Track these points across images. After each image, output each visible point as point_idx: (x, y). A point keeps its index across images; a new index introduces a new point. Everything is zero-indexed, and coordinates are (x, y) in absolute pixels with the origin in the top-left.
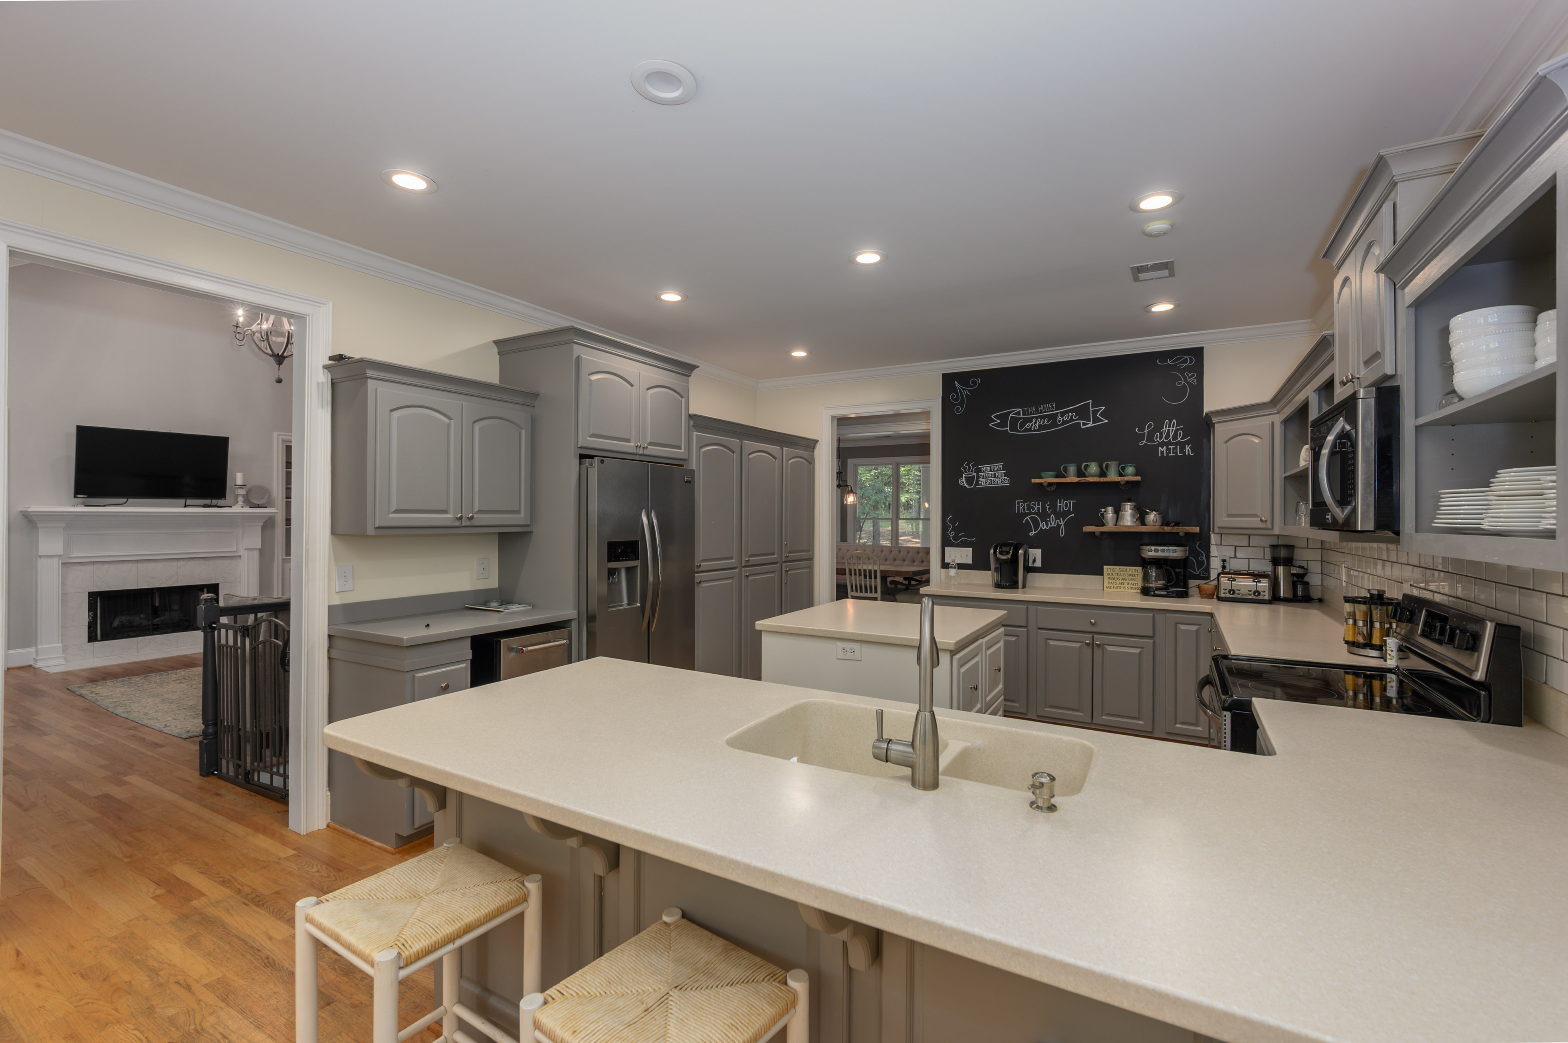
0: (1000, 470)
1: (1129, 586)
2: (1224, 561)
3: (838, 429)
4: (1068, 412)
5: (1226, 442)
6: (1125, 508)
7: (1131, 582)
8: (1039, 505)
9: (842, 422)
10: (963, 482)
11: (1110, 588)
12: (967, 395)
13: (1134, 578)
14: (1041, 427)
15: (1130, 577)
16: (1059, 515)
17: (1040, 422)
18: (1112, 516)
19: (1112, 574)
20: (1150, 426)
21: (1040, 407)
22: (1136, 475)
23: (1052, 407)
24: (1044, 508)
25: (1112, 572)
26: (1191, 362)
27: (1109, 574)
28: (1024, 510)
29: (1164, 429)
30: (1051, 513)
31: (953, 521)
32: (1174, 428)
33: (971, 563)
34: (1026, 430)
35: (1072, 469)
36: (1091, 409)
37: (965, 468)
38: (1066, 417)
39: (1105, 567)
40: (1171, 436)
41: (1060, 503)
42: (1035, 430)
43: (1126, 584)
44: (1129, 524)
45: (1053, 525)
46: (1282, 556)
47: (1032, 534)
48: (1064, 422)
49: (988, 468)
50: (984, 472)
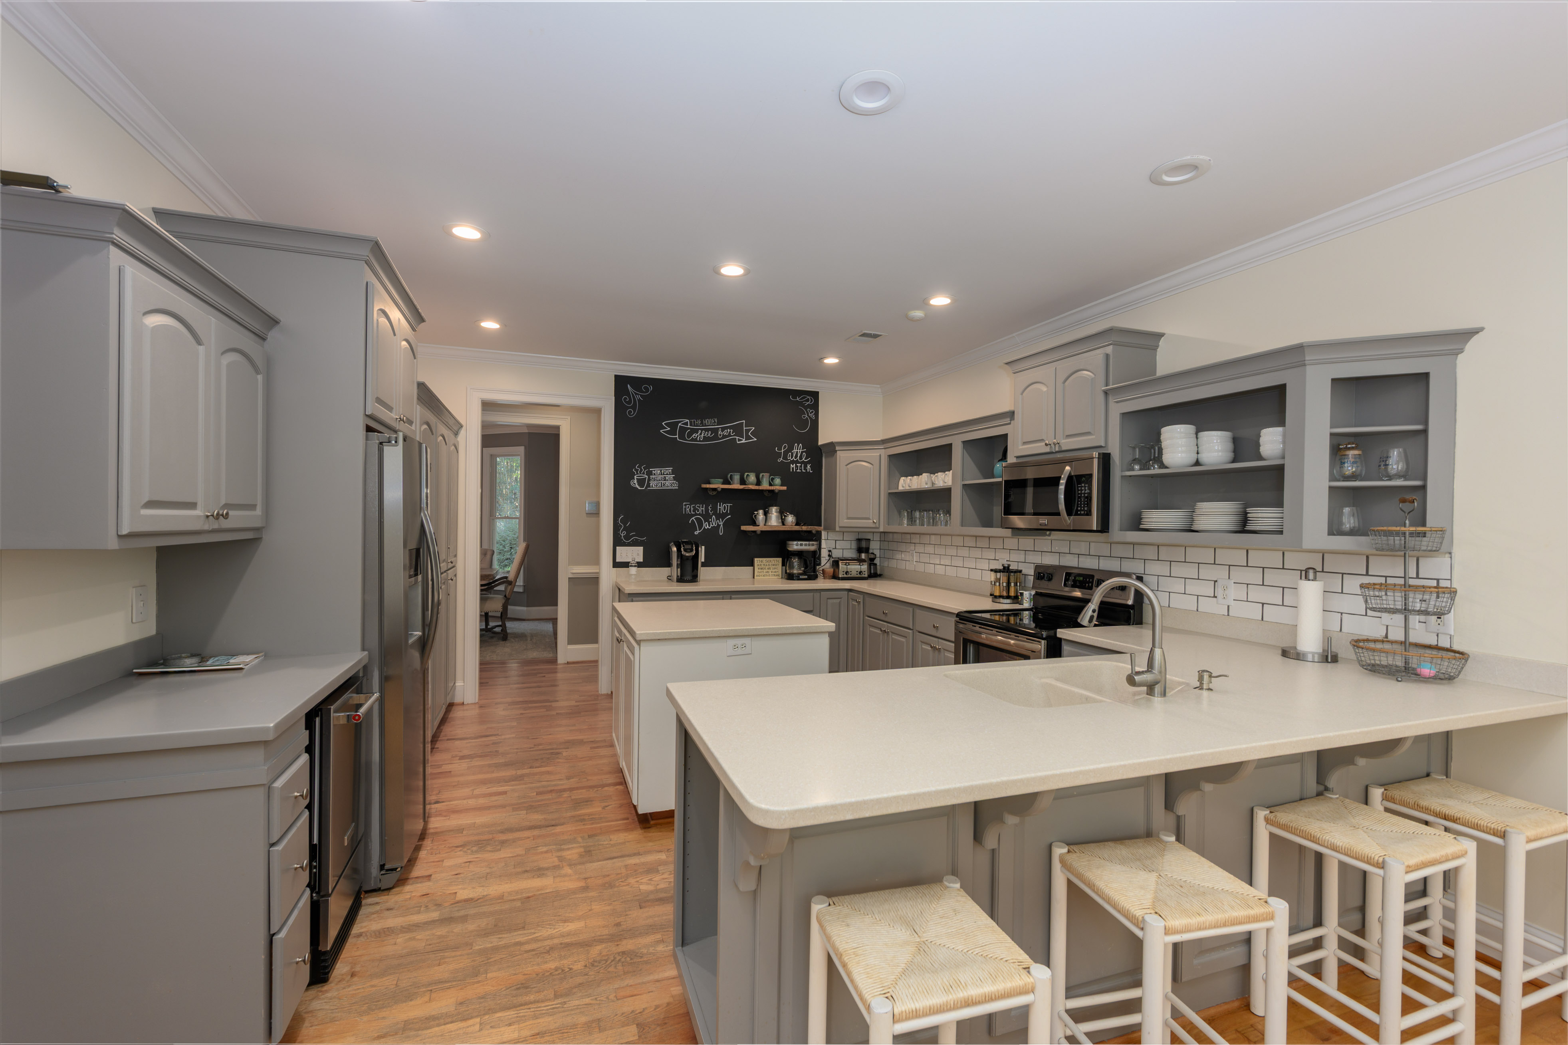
0: (670, 474)
1: (773, 573)
2: (830, 551)
3: (483, 415)
4: (727, 428)
5: (847, 465)
6: (772, 511)
7: (774, 570)
8: (702, 507)
9: (488, 406)
10: (635, 483)
11: (759, 576)
12: (639, 400)
13: (776, 567)
14: (705, 439)
15: (773, 567)
16: (720, 516)
17: (704, 434)
18: (763, 518)
19: (761, 565)
20: (785, 446)
21: (705, 421)
22: (782, 485)
23: (715, 422)
24: (707, 510)
25: (761, 563)
26: (811, 401)
27: (758, 565)
28: (690, 511)
29: (794, 451)
30: (713, 514)
31: (624, 521)
32: (801, 451)
33: (642, 561)
34: (693, 440)
35: (737, 477)
36: (744, 428)
37: (637, 470)
38: (725, 432)
39: (756, 559)
40: (799, 456)
41: (720, 506)
42: (700, 441)
43: (770, 572)
44: (775, 524)
45: (714, 525)
46: (864, 546)
47: (696, 533)
48: (724, 437)
49: (659, 471)
50: (655, 475)
